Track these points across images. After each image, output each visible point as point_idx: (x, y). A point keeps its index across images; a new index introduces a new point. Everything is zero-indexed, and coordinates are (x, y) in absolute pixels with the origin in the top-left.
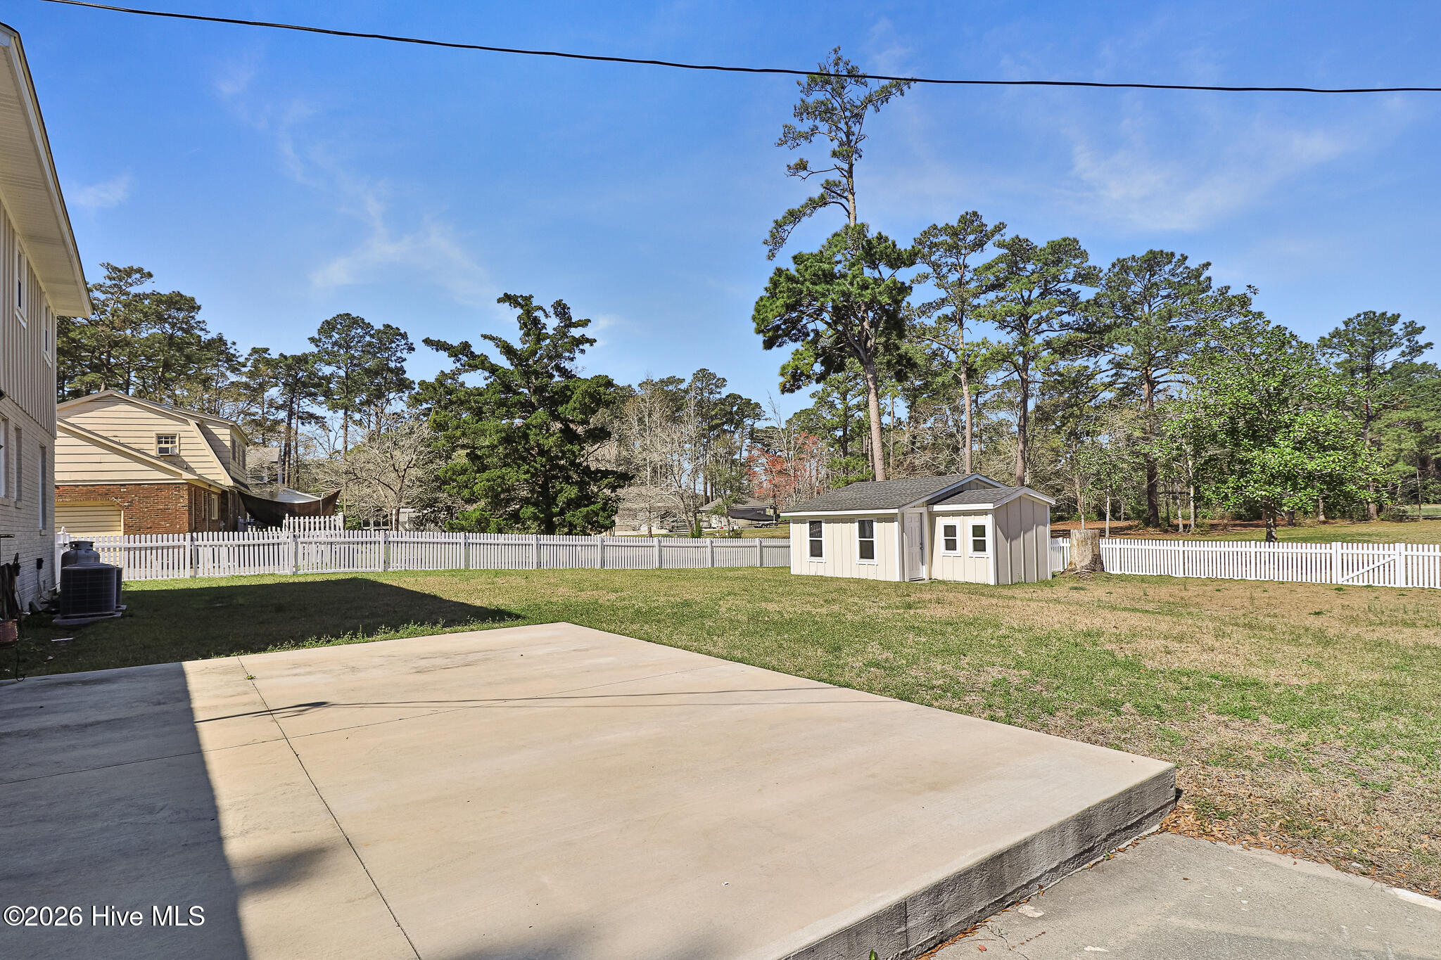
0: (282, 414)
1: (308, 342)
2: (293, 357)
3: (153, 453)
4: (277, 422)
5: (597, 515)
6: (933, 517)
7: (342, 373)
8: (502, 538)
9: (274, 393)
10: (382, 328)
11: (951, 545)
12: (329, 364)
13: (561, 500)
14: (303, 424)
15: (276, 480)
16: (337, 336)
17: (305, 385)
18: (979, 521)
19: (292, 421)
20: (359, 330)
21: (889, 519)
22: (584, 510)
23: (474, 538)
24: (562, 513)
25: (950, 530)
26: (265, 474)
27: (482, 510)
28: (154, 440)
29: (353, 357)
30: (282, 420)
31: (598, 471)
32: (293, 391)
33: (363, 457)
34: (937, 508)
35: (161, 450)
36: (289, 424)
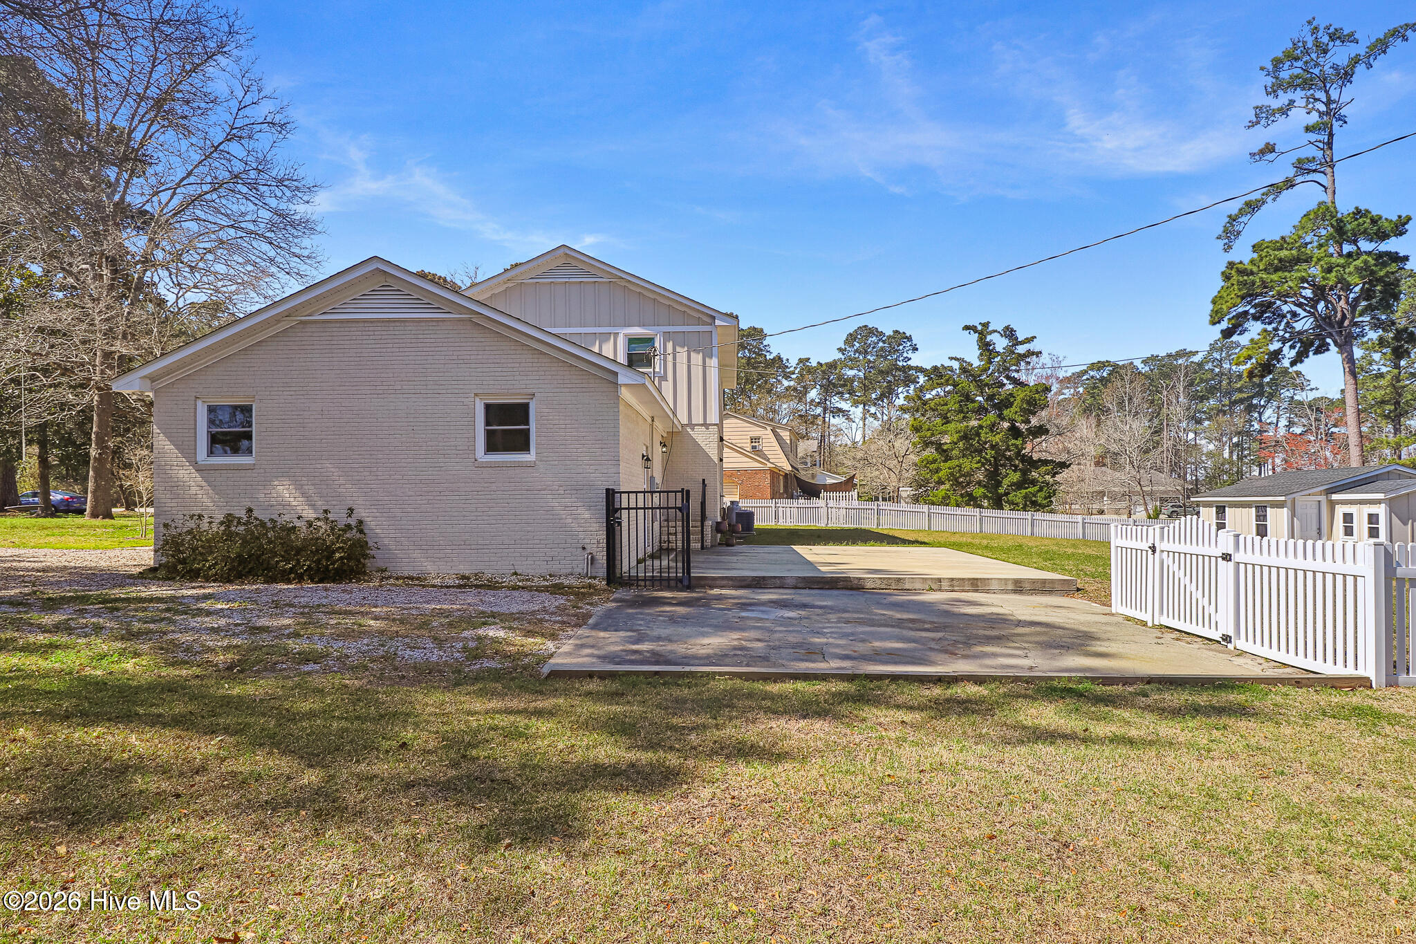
0: (819, 410)
1: (837, 351)
2: (827, 364)
3: (748, 449)
4: (816, 417)
5: (1034, 496)
6: (1332, 505)
7: (861, 374)
8: (959, 511)
9: (813, 394)
10: (892, 334)
11: (1349, 531)
12: (852, 369)
13: (1006, 482)
14: (833, 417)
15: (815, 465)
16: (857, 345)
17: (835, 386)
18: (1373, 509)
19: (827, 415)
20: (874, 338)
21: (1280, 505)
22: (1024, 491)
23: (934, 509)
24: (1007, 494)
25: (1348, 518)
26: (809, 460)
27: (948, 490)
28: (749, 441)
29: (870, 361)
30: (819, 415)
31: (1040, 460)
32: (827, 391)
33: (873, 447)
34: (1335, 497)
35: (754, 447)
36: (824, 418)
